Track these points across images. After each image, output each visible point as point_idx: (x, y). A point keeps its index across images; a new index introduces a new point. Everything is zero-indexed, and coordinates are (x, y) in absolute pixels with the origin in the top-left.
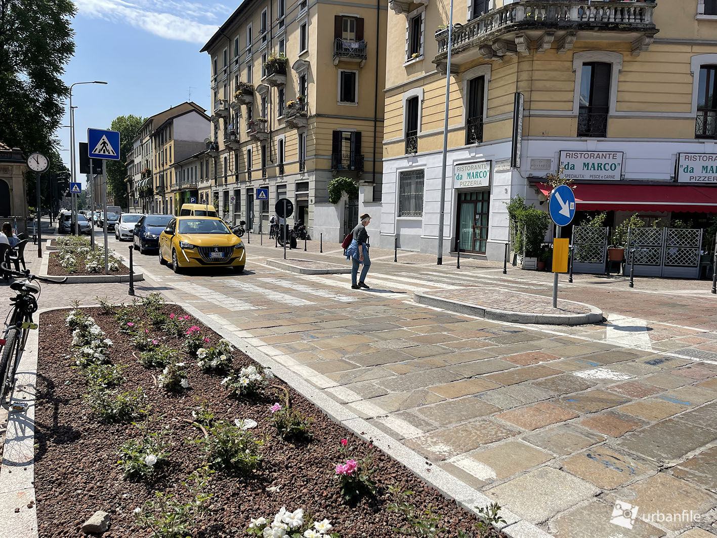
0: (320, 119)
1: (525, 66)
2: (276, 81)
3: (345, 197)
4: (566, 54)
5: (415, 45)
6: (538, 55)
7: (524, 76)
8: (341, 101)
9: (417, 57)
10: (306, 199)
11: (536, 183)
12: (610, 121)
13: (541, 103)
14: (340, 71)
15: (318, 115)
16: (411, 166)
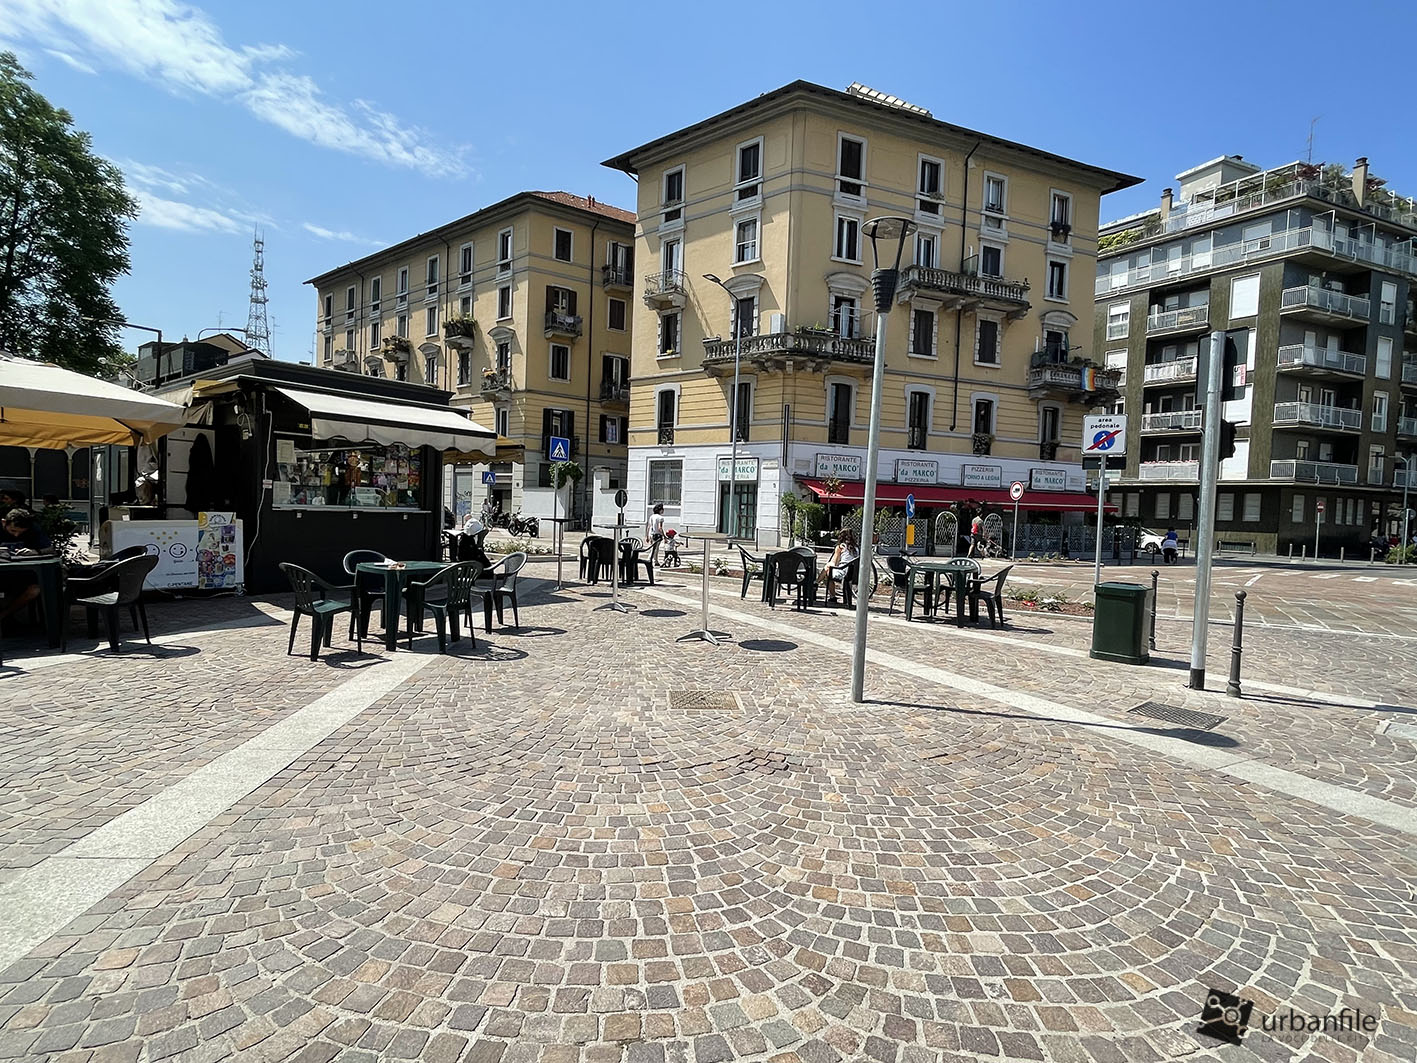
0: (530, 395)
1: (790, 382)
2: (461, 344)
3: (570, 482)
4: (819, 376)
5: (668, 342)
6: (800, 374)
7: (789, 390)
8: (553, 376)
9: (672, 354)
10: (508, 482)
11: (801, 480)
12: (851, 432)
13: (802, 413)
14: (552, 344)
15: (528, 391)
16: (665, 456)
